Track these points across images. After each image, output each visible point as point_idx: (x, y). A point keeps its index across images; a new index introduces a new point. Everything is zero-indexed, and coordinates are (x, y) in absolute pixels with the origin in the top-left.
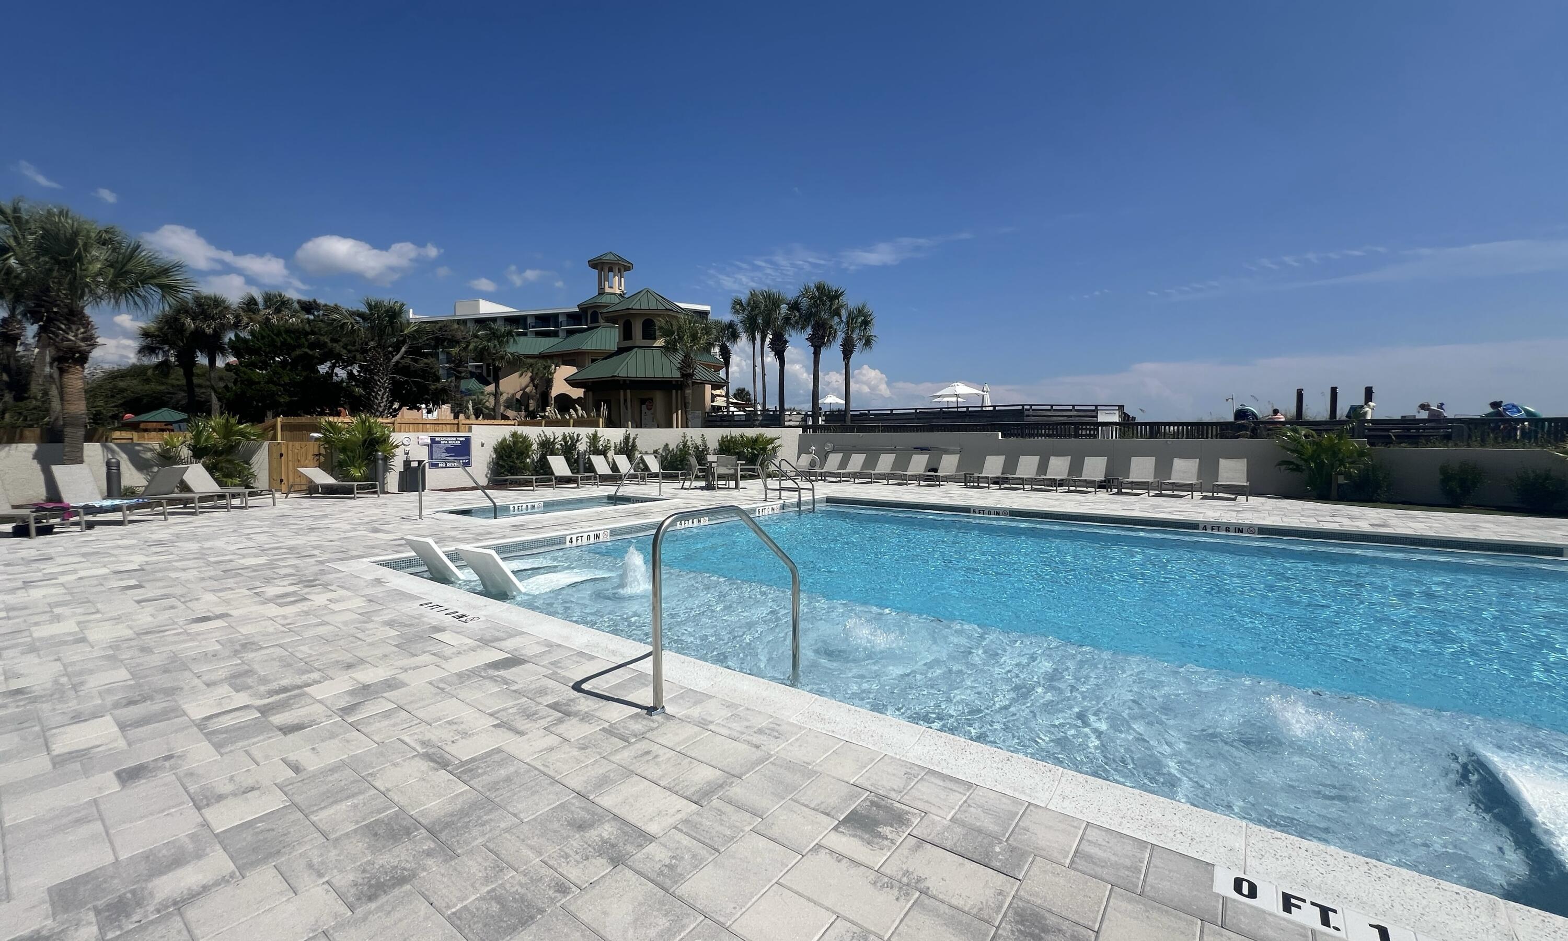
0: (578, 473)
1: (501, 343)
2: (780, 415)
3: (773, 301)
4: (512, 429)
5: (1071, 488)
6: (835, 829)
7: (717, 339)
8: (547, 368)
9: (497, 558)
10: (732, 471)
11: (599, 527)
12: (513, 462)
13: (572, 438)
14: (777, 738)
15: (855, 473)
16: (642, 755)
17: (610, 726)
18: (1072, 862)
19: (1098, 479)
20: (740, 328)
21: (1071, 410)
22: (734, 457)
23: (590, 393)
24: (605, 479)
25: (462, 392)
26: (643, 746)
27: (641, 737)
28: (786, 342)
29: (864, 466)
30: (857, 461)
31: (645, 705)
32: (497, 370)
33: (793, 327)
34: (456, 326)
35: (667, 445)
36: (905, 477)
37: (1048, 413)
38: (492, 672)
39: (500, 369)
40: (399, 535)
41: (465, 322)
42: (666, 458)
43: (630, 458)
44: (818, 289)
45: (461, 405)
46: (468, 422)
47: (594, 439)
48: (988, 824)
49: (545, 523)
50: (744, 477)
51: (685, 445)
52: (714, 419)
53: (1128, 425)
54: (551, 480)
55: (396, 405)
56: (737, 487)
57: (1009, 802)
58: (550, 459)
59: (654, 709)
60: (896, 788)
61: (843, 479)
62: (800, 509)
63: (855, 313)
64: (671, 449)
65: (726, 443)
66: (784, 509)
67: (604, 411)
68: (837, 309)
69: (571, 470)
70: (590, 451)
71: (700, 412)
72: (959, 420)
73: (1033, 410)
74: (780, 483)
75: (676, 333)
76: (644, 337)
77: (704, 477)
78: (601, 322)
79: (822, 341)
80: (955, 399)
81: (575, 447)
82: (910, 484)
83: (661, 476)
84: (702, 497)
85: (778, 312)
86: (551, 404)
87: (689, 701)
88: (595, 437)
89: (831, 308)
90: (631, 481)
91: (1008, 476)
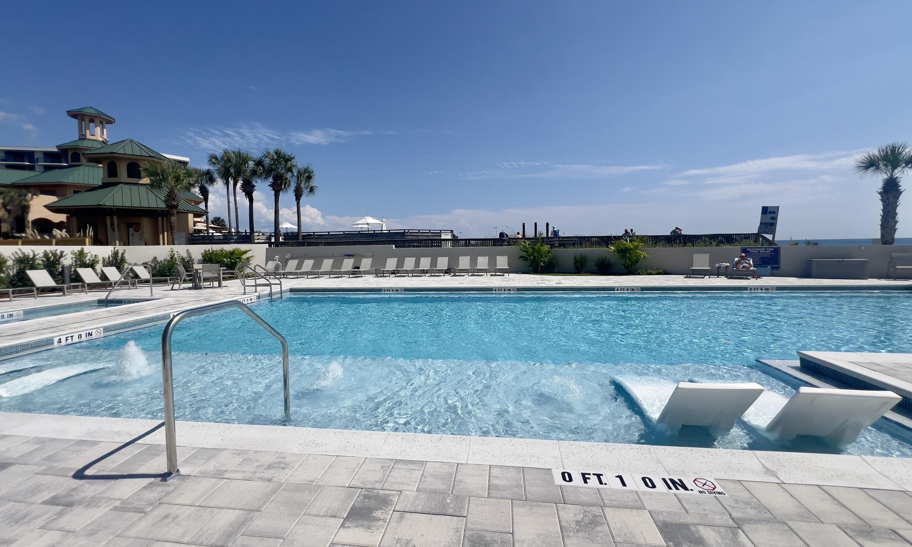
0: (63, 282)
2: (250, 235)
3: (242, 159)
5: (432, 274)
6: (342, 526)
7: (197, 182)
8: (22, 196)
10: (216, 275)
11: (89, 327)
13: (55, 254)
14: (284, 468)
15: (307, 272)
16: (160, 521)
17: (122, 503)
18: (489, 493)
19: (445, 269)
20: (216, 176)
21: (428, 233)
22: (217, 265)
23: (74, 219)
24: (93, 287)
26: (162, 511)
27: (160, 503)
28: (254, 186)
29: (313, 268)
30: (308, 264)
31: (160, 472)
33: (259, 177)
35: (155, 258)
36: (340, 273)
37: (417, 234)
42: (155, 268)
43: (120, 269)
44: (276, 153)
47: (81, 255)
48: (439, 486)
49: (27, 329)
50: (224, 279)
51: (172, 257)
52: (197, 238)
53: (455, 240)
54: (33, 291)
56: (220, 286)
57: (447, 466)
58: (30, 272)
59: (169, 474)
60: (378, 480)
61: (299, 276)
62: (271, 297)
63: (302, 171)
64: (159, 261)
65: (209, 255)
66: (259, 299)
67: (90, 232)
68: (290, 167)
69: (56, 281)
70: (76, 265)
71: (184, 234)
72: (370, 238)
73: (410, 232)
74: (255, 281)
75: (160, 174)
76: (129, 176)
77: (191, 280)
78: (83, 160)
79: (280, 187)
80: (367, 226)
81: (59, 262)
82: (344, 277)
83: (151, 281)
84: (192, 297)
85: (246, 166)
86: (29, 227)
87: (202, 459)
88: (81, 253)
89: (286, 167)
90: (121, 287)
91: (399, 269)
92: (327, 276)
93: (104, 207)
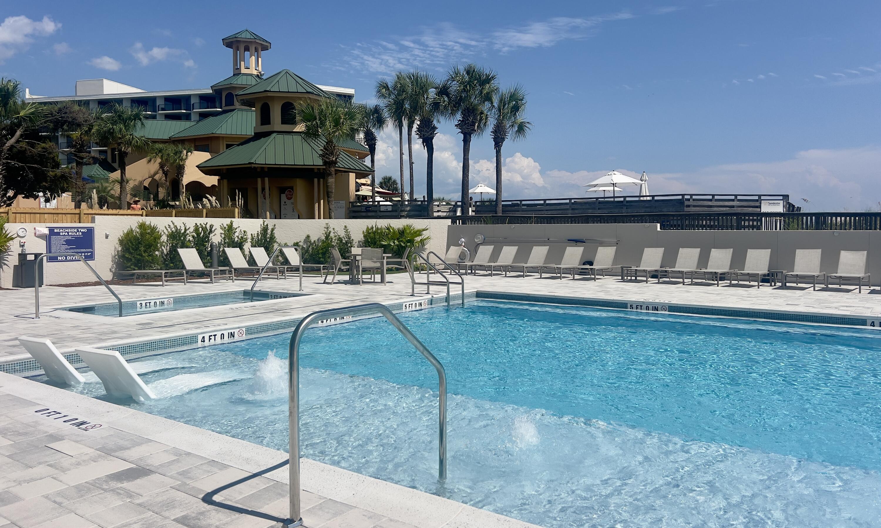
0: (211, 266)
1: (127, 127)
2: (428, 205)
3: (421, 85)
4: (141, 219)
5: (733, 282)
7: (361, 125)
8: (178, 153)
9: (122, 360)
10: (378, 265)
11: (232, 325)
12: (141, 255)
13: (204, 229)
15: (507, 266)
19: (760, 272)
20: (386, 114)
21: (733, 200)
22: (380, 250)
23: (225, 182)
24: (240, 273)
25: (84, 179)
28: (434, 128)
29: (516, 258)
30: (508, 254)
31: (282, 517)
32: (123, 155)
33: (442, 113)
34: (76, 108)
35: (308, 237)
36: (559, 270)
37: (710, 203)
38: (114, 485)
39: (126, 154)
40: (13, 335)
41: (87, 103)
42: (307, 251)
43: (268, 250)
44: (468, 73)
45: (82, 193)
46: (90, 211)
47: (230, 229)
49: (175, 321)
50: (390, 271)
51: (327, 236)
52: (359, 209)
53: (792, 216)
54: (182, 275)
55: (11, 193)
56: (383, 281)
58: (182, 252)
59: (291, 521)
61: (494, 272)
62: (448, 304)
63: (508, 96)
64: (312, 241)
65: (372, 235)
66: (431, 304)
67: (240, 201)
68: (488, 93)
69: (204, 264)
70: (225, 243)
71: (344, 202)
72: (616, 210)
73: (694, 200)
74: (428, 277)
75: (318, 117)
76: (283, 122)
77: (348, 270)
78: (237, 105)
79: (472, 127)
80: (611, 188)
81: (208, 239)
82: (564, 277)
83: (301, 270)
84: (346, 295)
85: (425, 96)
86: (183, 192)
87: (328, 513)
88: (230, 226)
89: (482, 93)
90: (269, 275)
91: (668, 269)
92: (537, 275)
93: (256, 166)
